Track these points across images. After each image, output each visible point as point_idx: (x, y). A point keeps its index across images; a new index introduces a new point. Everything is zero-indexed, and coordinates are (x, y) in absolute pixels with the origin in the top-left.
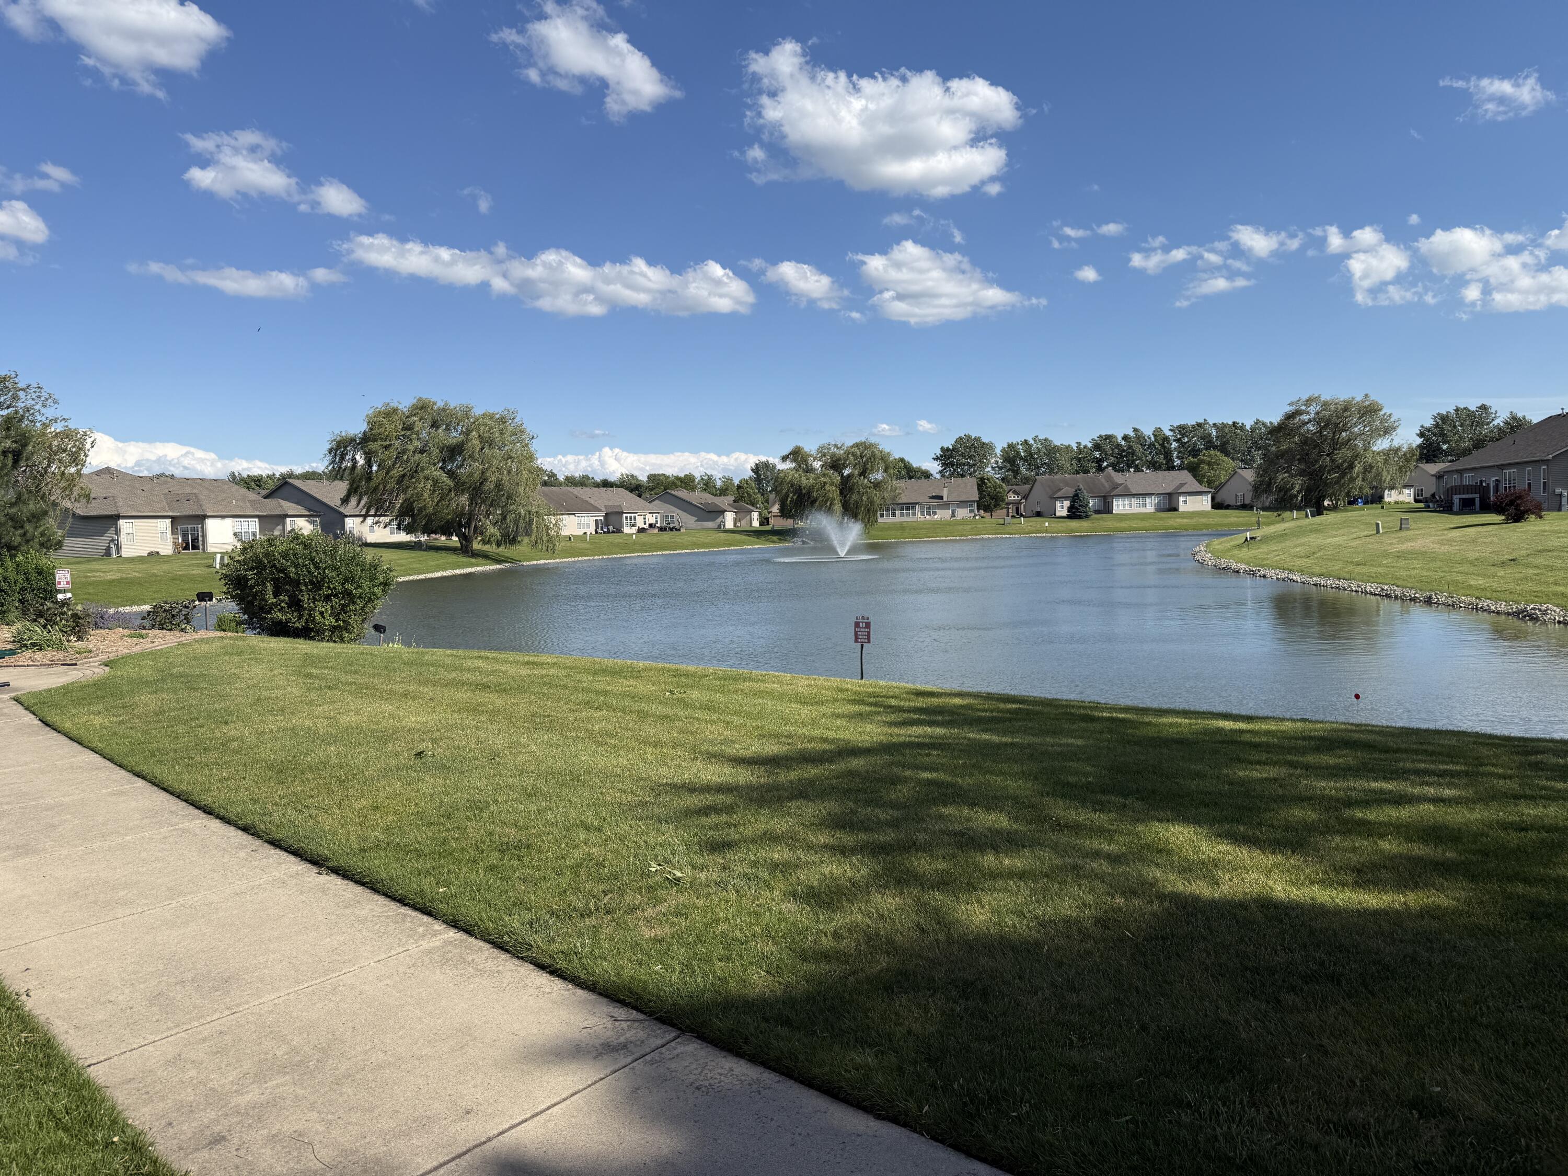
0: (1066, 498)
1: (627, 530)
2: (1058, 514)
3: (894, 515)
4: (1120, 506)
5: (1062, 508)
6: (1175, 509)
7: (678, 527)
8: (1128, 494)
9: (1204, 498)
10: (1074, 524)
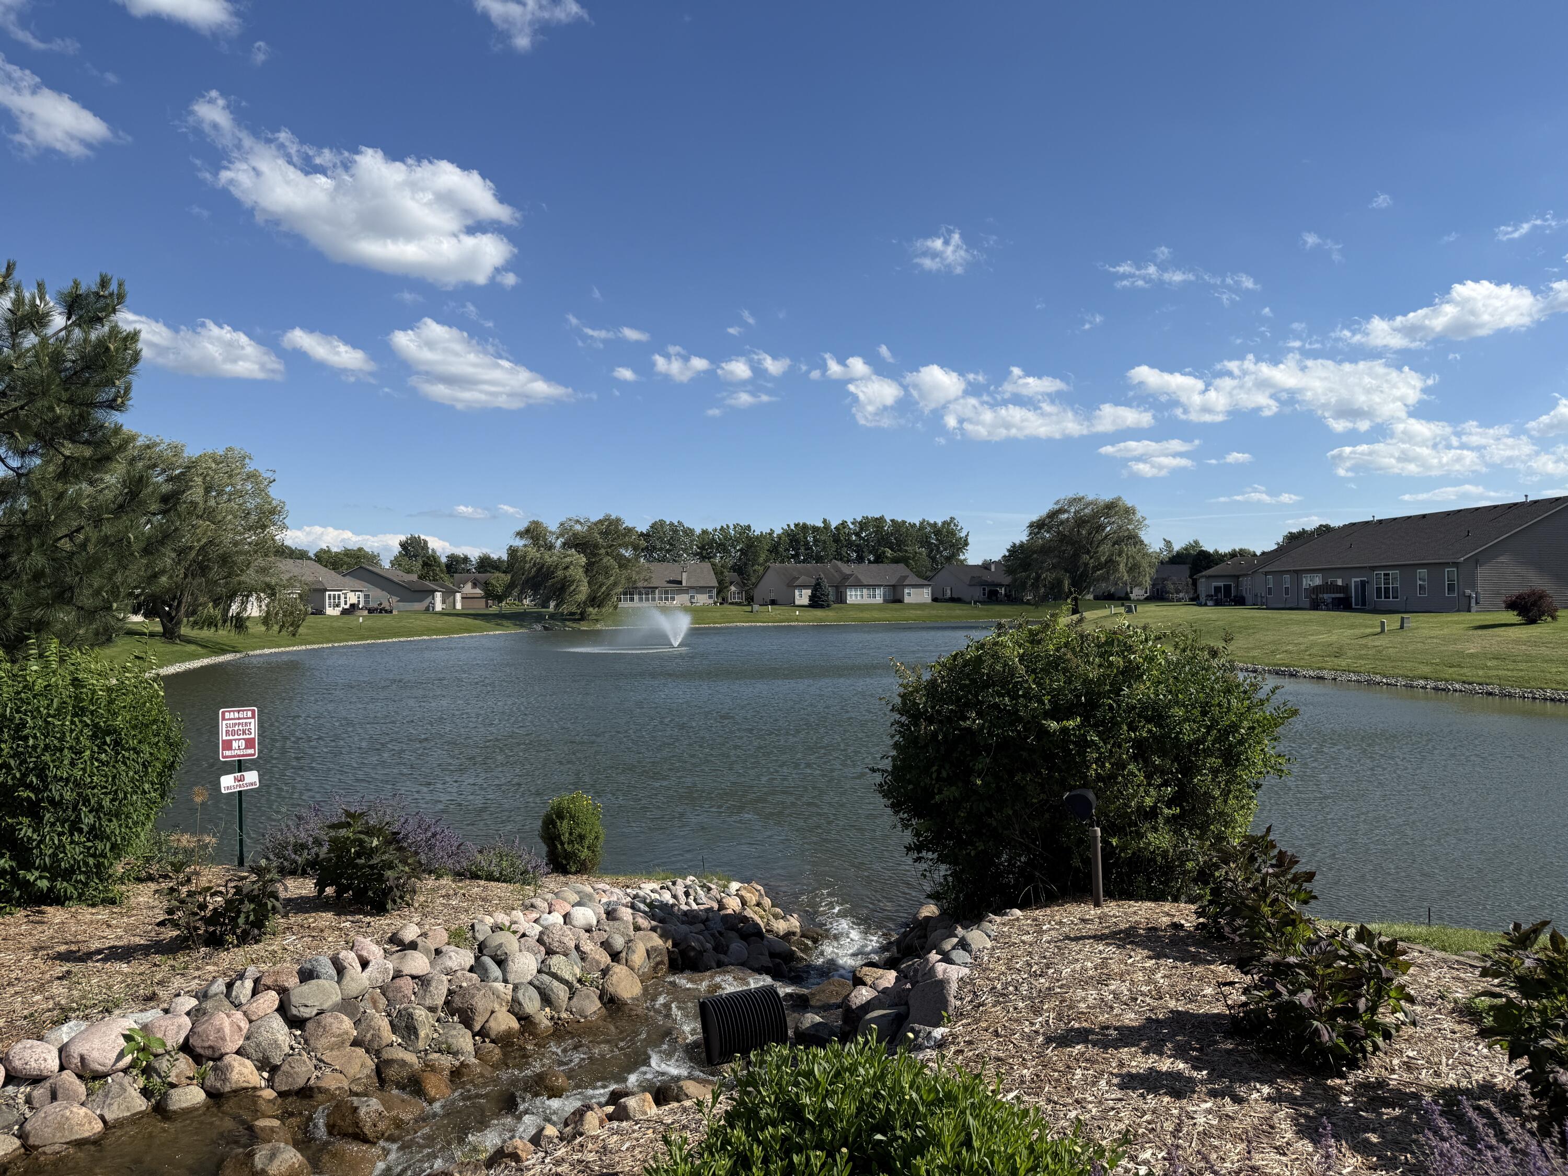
0: (805, 587)
1: (330, 611)
2: (797, 603)
3: (632, 600)
4: (854, 597)
5: (803, 597)
6: (900, 601)
7: (388, 608)
8: (859, 585)
9: (925, 590)
10: (819, 613)
